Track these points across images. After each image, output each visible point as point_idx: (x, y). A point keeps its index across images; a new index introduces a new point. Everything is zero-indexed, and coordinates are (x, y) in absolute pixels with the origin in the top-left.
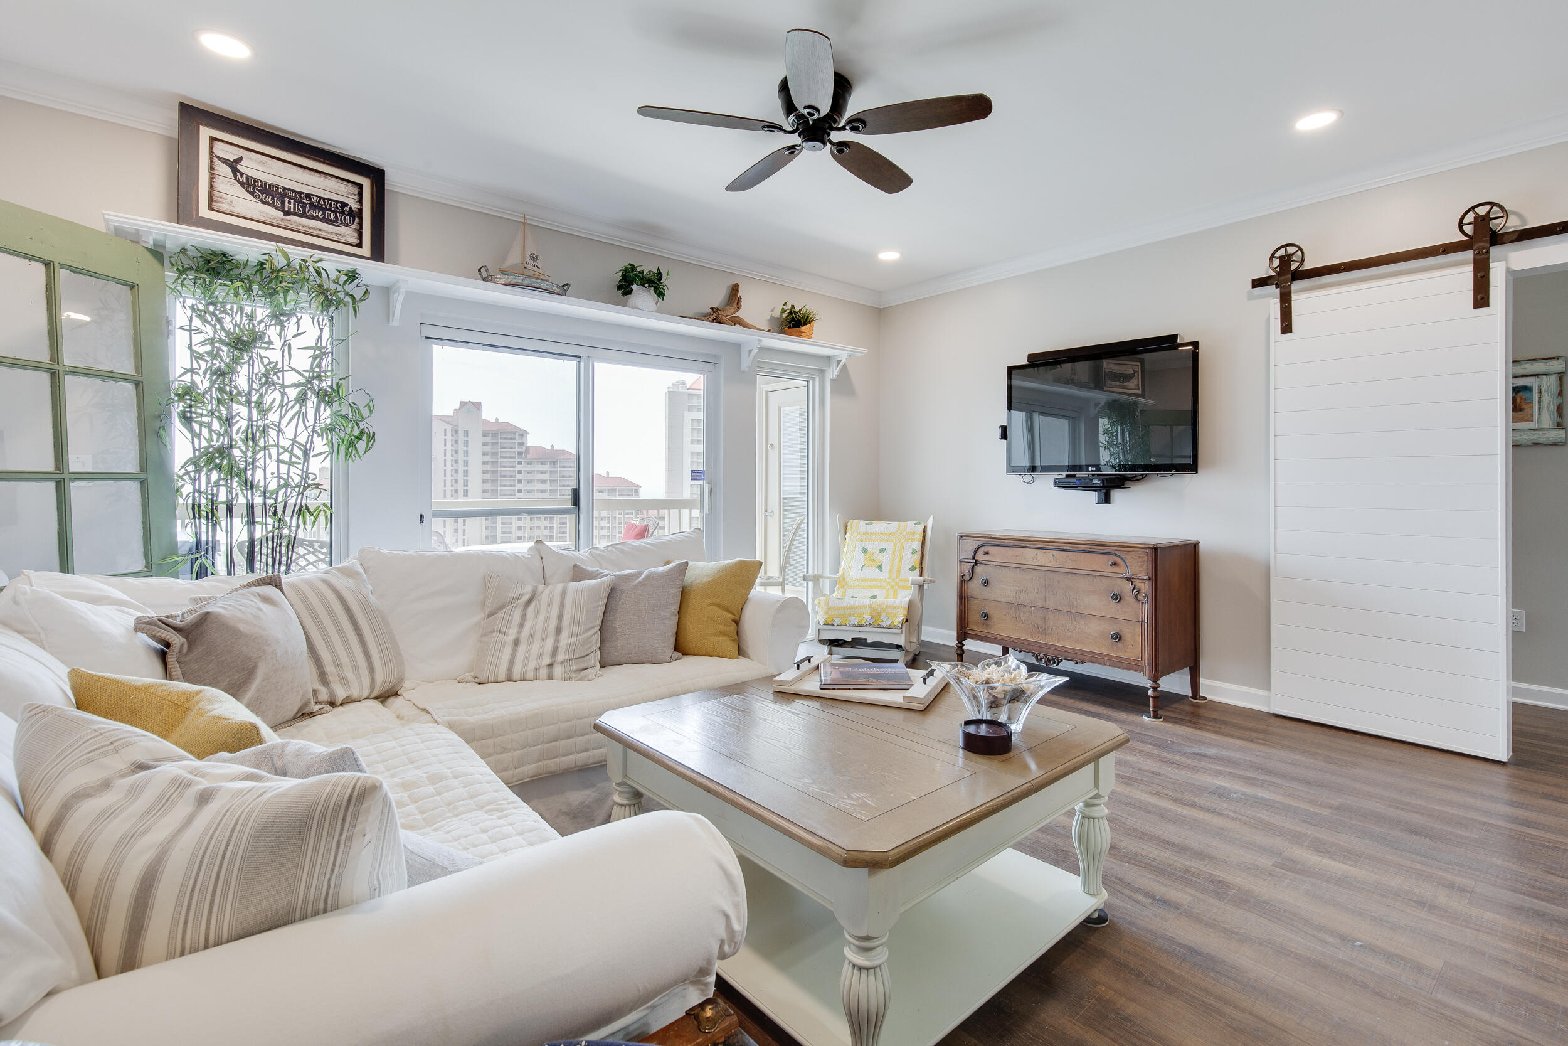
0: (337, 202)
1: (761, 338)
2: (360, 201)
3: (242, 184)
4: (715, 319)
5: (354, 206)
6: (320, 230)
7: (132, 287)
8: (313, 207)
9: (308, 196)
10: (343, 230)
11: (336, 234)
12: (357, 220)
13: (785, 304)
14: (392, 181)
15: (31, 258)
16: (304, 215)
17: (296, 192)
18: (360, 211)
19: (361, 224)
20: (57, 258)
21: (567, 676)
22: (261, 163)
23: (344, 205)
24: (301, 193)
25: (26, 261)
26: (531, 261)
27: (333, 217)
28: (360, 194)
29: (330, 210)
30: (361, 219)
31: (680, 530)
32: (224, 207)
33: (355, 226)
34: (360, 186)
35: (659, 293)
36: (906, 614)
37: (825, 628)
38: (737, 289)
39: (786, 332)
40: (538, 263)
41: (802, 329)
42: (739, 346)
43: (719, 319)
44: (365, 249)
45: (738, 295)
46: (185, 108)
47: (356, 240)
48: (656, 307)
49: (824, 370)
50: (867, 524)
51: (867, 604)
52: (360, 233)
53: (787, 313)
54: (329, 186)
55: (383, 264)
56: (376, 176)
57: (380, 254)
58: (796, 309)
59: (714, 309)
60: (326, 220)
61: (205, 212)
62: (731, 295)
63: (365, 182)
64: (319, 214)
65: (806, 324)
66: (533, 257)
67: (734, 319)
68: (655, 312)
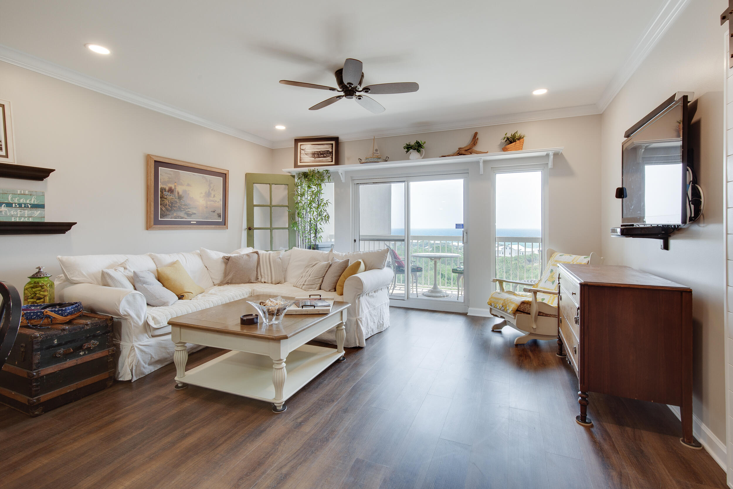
0: (326, 151)
1: (481, 157)
2: (332, 149)
4: (458, 153)
5: (331, 150)
6: (323, 160)
7: (288, 185)
8: (321, 154)
9: (320, 152)
10: (328, 158)
11: (326, 160)
12: (331, 154)
13: (506, 135)
14: (342, 138)
15: (267, 184)
16: (319, 157)
17: (317, 152)
18: (332, 151)
20: (271, 183)
21: (305, 289)
23: (328, 151)
24: (318, 151)
25: (266, 185)
26: (376, 152)
27: (326, 156)
28: (332, 147)
29: (325, 154)
30: (332, 154)
31: (379, 248)
32: (302, 161)
33: (331, 156)
34: (332, 144)
35: (419, 151)
36: (516, 308)
37: (491, 307)
38: (476, 135)
39: (504, 149)
40: (378, 152)
41: (515, 144)
42: (478, 163)
43: (460, 153)
44: (333, 163)
45: (476, 138)
46: (295, 140)
47: (331, 160)
48: (423, 156)
49: (548, 163)
50: (560, 256)
51: (504, 298)
52: (332, 158)
53: (506, 139)
54: (325, 147)
55: (338, 165)
56: (336, 139)
57: (337, 163)
58: (509, 135)
59: (459, 149)
60: (324, 157)
61: (299, 164)
62: (473, 138)
63: (333, 142)
64: (322, 156)
65: (515, 141)
66: (376, 150)
67: (470, 150)
68: (422, 159)
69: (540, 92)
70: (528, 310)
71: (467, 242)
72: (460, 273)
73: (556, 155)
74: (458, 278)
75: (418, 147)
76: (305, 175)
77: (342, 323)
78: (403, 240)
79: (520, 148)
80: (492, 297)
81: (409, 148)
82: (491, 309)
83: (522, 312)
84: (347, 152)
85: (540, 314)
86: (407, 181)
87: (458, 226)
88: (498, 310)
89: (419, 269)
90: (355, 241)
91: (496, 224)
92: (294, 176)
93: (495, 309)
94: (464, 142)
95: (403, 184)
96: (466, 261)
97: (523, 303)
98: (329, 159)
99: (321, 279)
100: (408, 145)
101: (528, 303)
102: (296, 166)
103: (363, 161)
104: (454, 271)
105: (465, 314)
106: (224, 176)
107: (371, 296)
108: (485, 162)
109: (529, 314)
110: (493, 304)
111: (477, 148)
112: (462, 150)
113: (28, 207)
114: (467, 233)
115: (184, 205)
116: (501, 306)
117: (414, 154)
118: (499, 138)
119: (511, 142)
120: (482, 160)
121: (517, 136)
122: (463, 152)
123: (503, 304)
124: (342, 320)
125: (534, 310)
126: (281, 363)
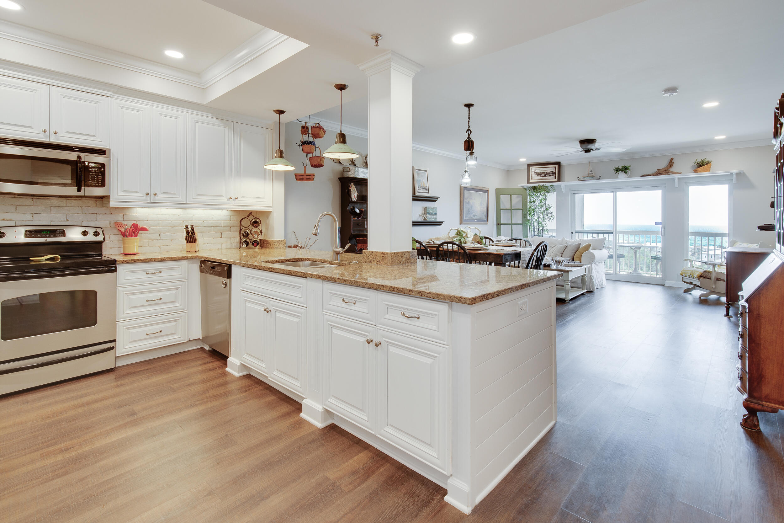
1: (676, 176)
2: (556, 170)
3: (536, 174)
4: (657, 173)
5: (554, 171)
6: (548, 178)
7: (522, 195)
8: (547, 174)
9: (546, 172)
11: (551, 178)
13: (696, 160)
14: (562, 163)
16: (546, 176)
17: (544, 172)
18: (556, 172)
19: (556, 175)
20: (511, 194)
22: (539, 169)
23: (552, 172)
25: (508, 195)
26: (591, 173)
28: (556, 169)
29: (550, 174)
30: (556, 174)
32: (533, 179)
33: (555, 175)
34: (556, 167)
35: (626, 172)
36: (700, 275)
37: (683, 277)
38: (672, 160)
39: (695, 171)
40: (593, 172)
41: (704, 167)
42: (673, 179)
43: (659, 173)
44: (556, 180)
45: (672, 162)
46: (528, 165)
47: (555, 178)
48: (628, 176)
49: (732, 179)
50: (740, 244)
51: (692, 270)
52: (556, 176)
53: (696, 163)
54: (550, 169)
55: (560, 182)
56: (559, 164)
57: (559, 180)
58: (699, 160)
59: (658, 170)
60: (549, 176)
61: (530, 181)
62: (670, 163)
63: (557, 166)
64: (548, 175)
65: (704, 165)
66: (591, 171)
67: (667, 171)
68: (628, 177)
69: (720, 137)
70: (709, 277)
71: (664, 235)
72: (659, 259)
73: (738, 174)
74: (657, 264)
75: (625, 169)
76: (534, 188)
77: (586, 274)
78: (612, 233)
79: (709, 170)
80: (683, 270)
81: (617, 170)
82: (683, 278)
83: (705, 277)
84: (566, 173)
85: (718, 279)
86: (615, 192)
87: (657, 223)
88: (688, 278)
89: (622, 256)
90: (572, 233)
91: (689, 222)
92: (526, 189)
93: (685, 277)
94: (663, 165)
95: (612, 194)
96: (664, 250)
97: (705, 272)
98: (553, 177)
99: (561, 254)
100: (617, 168)
101: (710, 272)
102: (528, 182)
103: (581, 179)
104: (653, 258)
105: (663, 285)
106: (487, 192)
107: (597, 264)
108: (679, 179)
109: (710, 279)
110: (684, 274)
111: (672, 169)
112: (660, 170)
113: (433, 214)
114: (664, 228)
115: (473, 211)
116: (689, 274)
117: (621, 174)
118: (691, 162)
119: (701, 166)
120: (677, 178)
121: (706, 161)
122: (661, 172)
123: (691, 273)
124: (586, 272)
125: (713, 276)
126: (568, 282)
